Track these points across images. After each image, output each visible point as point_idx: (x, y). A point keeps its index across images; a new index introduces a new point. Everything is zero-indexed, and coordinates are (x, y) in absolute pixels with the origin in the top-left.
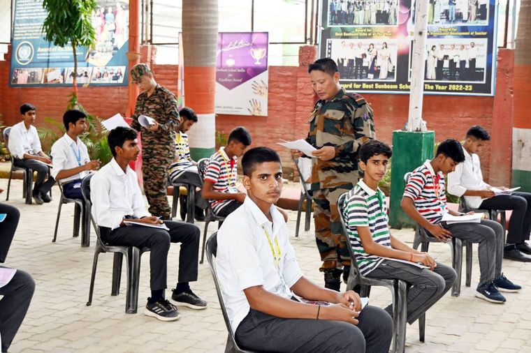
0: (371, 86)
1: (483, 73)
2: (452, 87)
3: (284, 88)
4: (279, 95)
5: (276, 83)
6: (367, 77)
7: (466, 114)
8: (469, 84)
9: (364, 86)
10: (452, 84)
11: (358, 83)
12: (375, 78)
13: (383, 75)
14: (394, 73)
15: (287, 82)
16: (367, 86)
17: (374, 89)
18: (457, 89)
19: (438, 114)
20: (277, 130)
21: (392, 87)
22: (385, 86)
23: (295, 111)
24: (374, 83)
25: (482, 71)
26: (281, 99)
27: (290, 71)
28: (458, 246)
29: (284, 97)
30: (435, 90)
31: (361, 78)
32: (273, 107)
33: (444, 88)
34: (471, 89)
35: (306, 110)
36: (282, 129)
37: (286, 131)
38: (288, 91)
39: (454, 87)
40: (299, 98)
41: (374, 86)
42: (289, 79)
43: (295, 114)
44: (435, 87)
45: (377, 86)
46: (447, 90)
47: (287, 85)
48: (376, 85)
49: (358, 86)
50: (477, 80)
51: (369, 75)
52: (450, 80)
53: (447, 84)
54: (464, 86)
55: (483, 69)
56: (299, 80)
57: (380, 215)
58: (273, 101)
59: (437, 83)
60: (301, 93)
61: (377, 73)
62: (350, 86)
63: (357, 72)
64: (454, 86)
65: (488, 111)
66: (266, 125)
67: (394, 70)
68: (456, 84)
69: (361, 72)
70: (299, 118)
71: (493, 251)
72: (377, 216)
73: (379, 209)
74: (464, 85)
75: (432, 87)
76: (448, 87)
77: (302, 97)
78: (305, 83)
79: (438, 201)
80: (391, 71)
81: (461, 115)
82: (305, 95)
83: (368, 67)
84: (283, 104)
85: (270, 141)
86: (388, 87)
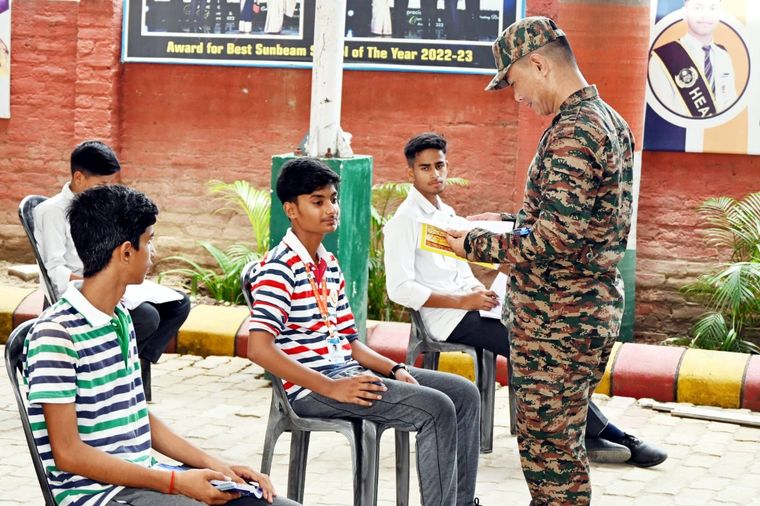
0: (246, 50)
1: (498, 20)
2: (429, 54)
3: (50, 53)
4: (35, 69)
5: (28, 40)
6: (236, 28)
7: (461, 117)
8: (465, 48)
9: (231, 49)
10: (429, 47)
11: (216, 42)
12: (255, 29)
13: (274, 23)
14: (298, 19)
15: (54, 38)
16: (238, 50)
17: (254, 57)
18: (439, 58)
19: (398, 115)
20: (33, 151)
21: (294, 52)
22: (279, 50)
23: (74, 106)
24: (253, 42)
25: (494, 17)
26: (40, 77)
27: (62, 12)
28: (369, 439)
29: (48, 74)
30: (390, 60)
31: (223, 32)
32: (23, 98)
33: (410, 55)
34: (469, 59)
35: (97, 105)
36: (44, 149)
37: (54, 152)
38: (57, 59)
39: (432, 54)
40: (83, 76)
41: (254, 50)
42: (60, 31)
43: (73, 115)
44: (390, 54)
45: (260, 50)
46: (418, 61)
47: (55, 45)
48: (258, 46)
49: (217, 50)
50: (483, 39)
51: (242, 23)
52: (423, 38)
53: (418, 48)
54: (455, 53)
55: (497, 13)
56: (82, 32)
57: (121, 374)
58: (22, 82)
59: (395, 45)
60: (85, 65)
61: (259, 20)
62: (200, 49)
63: (212, 15)
64: (433, 51)
65: (509, 110)
66: (6, 138)
67: (297, 13)
68: (437, 47)
69: (224, 16)
70: (82, 124)
71: (452, 450)
72: (111, 377)
73: (118, 359)
74: (455, 49)
75: (384, 54)
76: (420, 54)
77: (87, 75)
78: (96, 41)
79: (324, 329)
80: (290, 14)
81: (449, 120)
82: (94, 68)
83: (238, 5)
84: (47, 89)
85: (15, 176)
86: (286, 51)
